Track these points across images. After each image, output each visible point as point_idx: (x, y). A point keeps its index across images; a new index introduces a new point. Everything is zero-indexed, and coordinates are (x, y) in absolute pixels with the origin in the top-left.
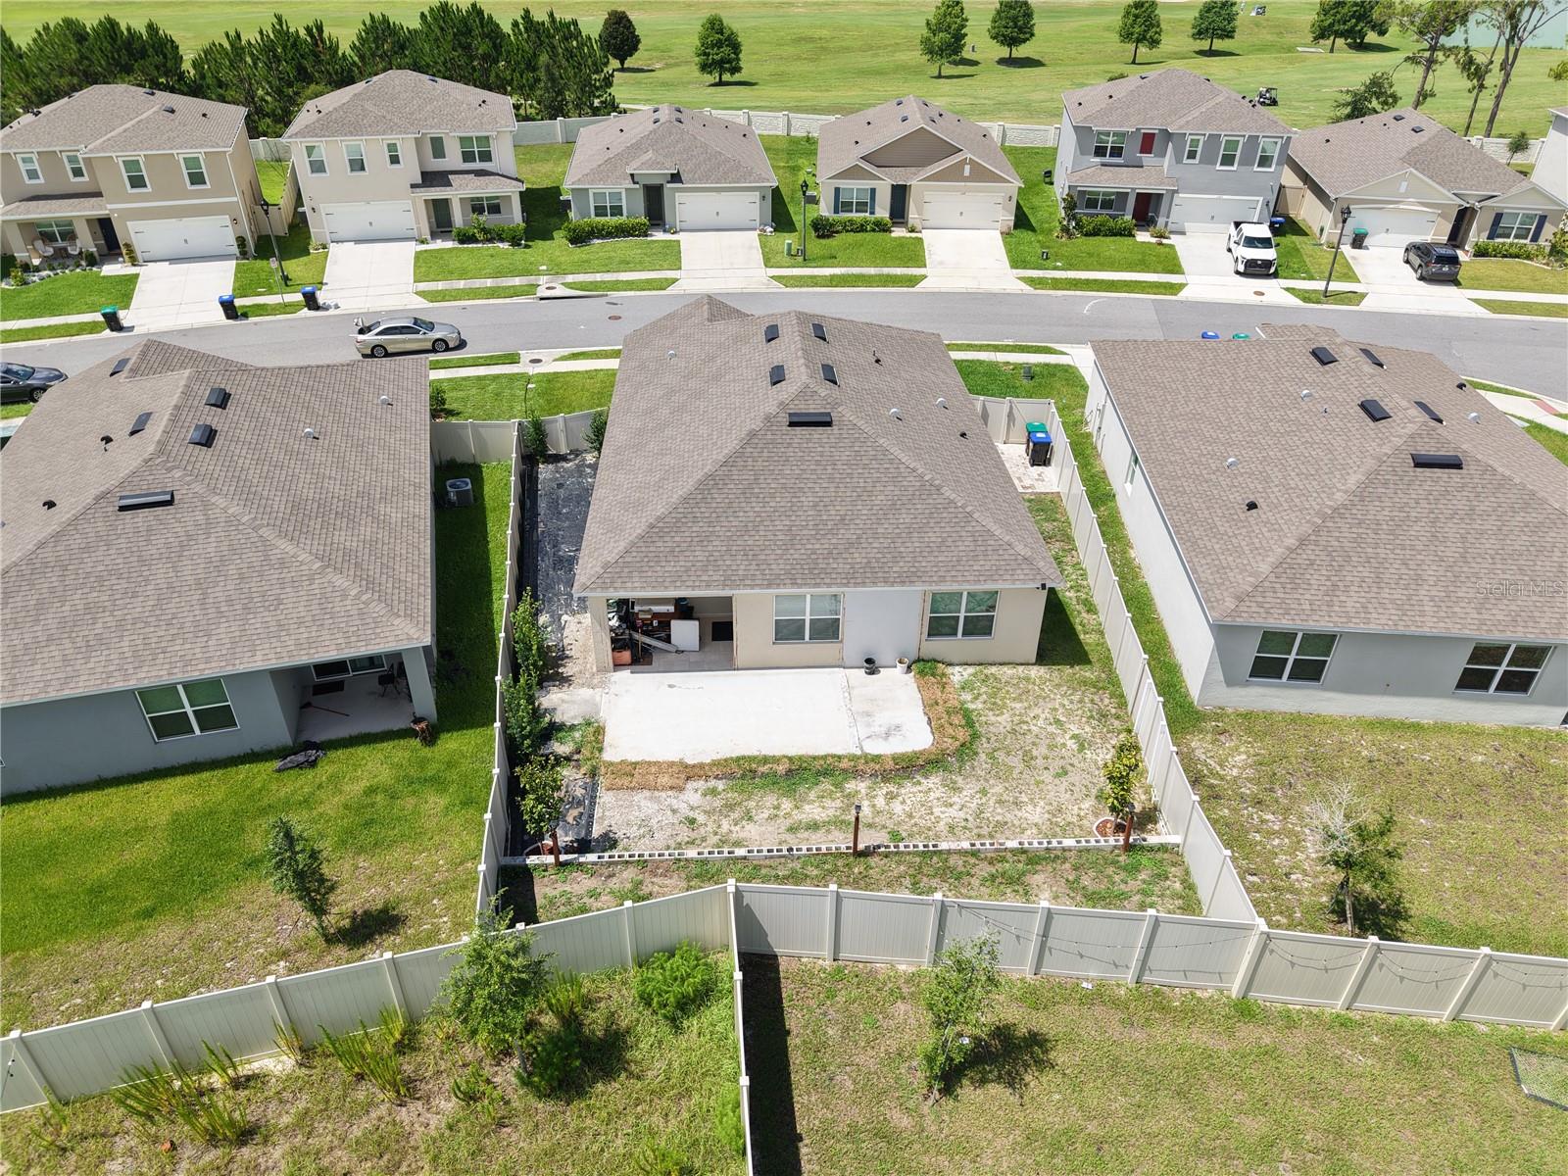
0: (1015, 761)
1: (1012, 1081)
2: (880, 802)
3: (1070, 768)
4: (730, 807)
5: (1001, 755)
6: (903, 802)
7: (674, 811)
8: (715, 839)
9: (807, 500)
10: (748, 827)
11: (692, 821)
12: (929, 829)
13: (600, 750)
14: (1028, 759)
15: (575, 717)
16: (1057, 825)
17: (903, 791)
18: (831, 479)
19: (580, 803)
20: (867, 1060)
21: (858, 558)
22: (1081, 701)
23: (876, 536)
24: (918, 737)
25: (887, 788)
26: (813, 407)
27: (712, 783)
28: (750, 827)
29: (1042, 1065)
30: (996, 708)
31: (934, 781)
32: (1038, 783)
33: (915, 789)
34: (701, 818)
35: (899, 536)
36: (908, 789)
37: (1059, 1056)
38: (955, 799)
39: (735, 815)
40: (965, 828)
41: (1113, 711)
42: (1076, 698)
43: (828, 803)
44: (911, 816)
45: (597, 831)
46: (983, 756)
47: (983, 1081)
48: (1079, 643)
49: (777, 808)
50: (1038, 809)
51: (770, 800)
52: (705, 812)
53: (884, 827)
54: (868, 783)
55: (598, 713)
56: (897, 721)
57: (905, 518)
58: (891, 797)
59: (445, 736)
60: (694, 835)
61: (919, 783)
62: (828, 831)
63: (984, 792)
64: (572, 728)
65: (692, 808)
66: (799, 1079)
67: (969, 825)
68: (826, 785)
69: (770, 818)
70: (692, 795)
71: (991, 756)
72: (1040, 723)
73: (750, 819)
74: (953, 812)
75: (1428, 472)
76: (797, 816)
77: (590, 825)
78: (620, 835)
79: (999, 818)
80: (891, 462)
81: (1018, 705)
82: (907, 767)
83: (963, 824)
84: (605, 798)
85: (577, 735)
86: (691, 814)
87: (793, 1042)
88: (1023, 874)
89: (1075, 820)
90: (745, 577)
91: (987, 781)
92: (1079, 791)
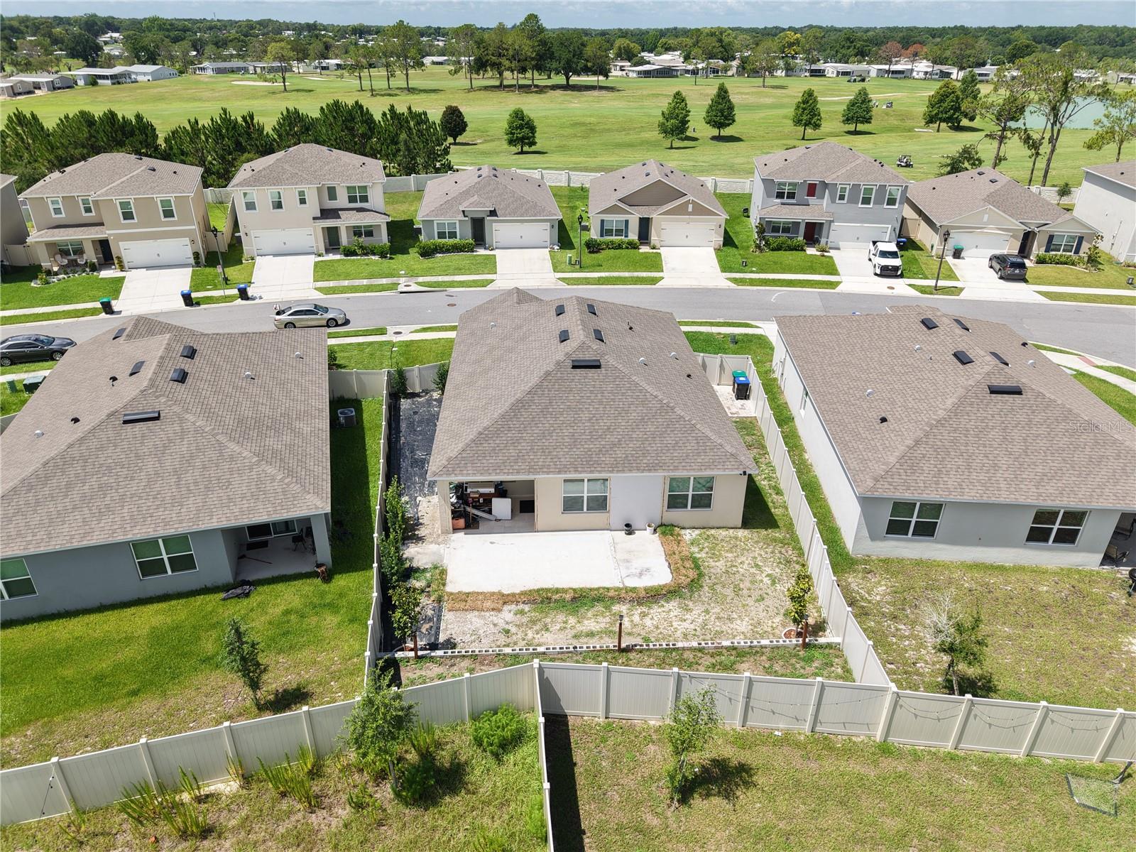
0: (729, 592)
1: (728, 795)
2: (636, 618)
3: (765, 596)
4: (534, 622)
5: (718, 588)
7: (495, 625)
8: (523, 642)
9: (585, 416)
10: (546, 635)
11: (507, 632)
12: (670, 636)
13: (444, 585)
14: (737, 590)
15: (426, 564)
16: (757, 633)
17: (652, 611)
19: (430, 620)
20: (629, 782)
21: (620, 453)
22: (772, 552)
23: (631, 439)
24: (661, 576)
25: (640, 610)
26: (588, 356)
27: (521, 606)
28: (547, 635)
29: (748, 784)
30: (715, 557)
31: (673, 604)
32: (744, 606)
33: (660, 610)
34: (513, 630)
35: (646, 439)
36: (655, 610)
37: (760, 779)
38: (688, 616)
39: (537, 627)
40: (695, 635)
41: (795, 559)
42: (769, 550)
43: (600, 619)
44: (657, 628)
45: (442, 638)
46: (706, 588)
47: (708, 795)
48: (771, 514)
49: (565, 622)
50: (744, 623)
51: (561, 617)
52: (516, 625)
53: (639, 635)
54: (628, 606)
55: (442, 561)
56: (647, 566)
57: (651, 428)
58: (643, 615)
59: (337, 577)
60: (508, 641)
61: (663, 606)
62: (601, 638)
63: (707, 612)
64: (425, 570)
65: (507, 623)
66: (583, 794)
67: (697, 633)
68: (599, 607)
69: (561, 629)
70: (508, 614)
71: (712, 588)
72: (745, 566)
73: (547, 630)
74: (686, 625)
75: (999, 397)
76: (579, 628)
77: (437, 634)
78: (458, 640)
79: (718, 629)
80: (641, 391)
81: (730, 555)
82: (654, 596)
83: (693, 632)
84: (448, 616)
85: (428, 575)
86: (507, 627)
87: (577, 770)
88: (734, 663)
89: (769, 629)
90: (543, 466)
91: (709, 604)
92: (772, 611)
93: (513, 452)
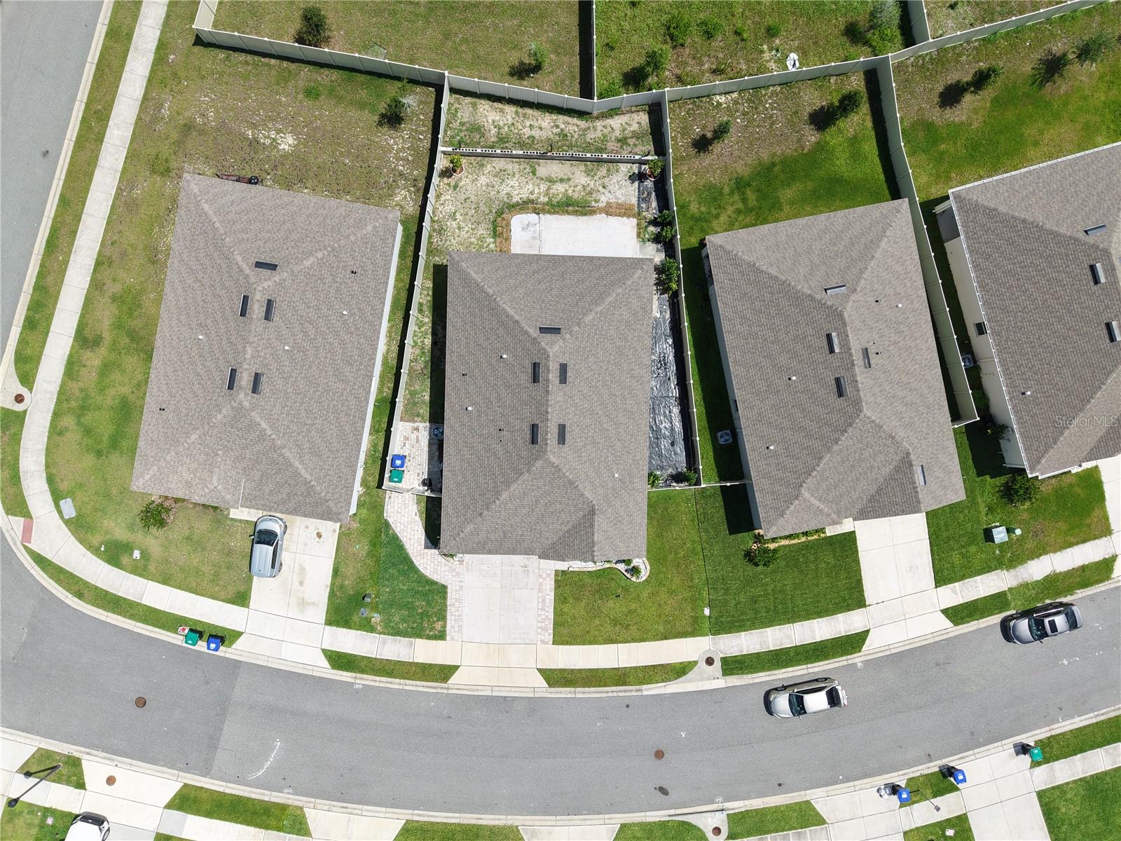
0: (482, 207)
1: (522, 63)
2: (536, 191)
3: (463, 202)
4: (590, 193)
5: (487, 211)
6: (528, 189)
7: (610, 192)
8: (596, 178)
9: (555, 292)
11: (604, 187)
12: (521, 175)
13: (638, 224)
15: (649, 246)
17: (527, 195)
18: (543, 301)
19: (643, 199)
20: (559, 73)
22: (446, 240)
23: (526, 275)
24: (518, 222)
26: (548, 337)
27: (596, 205)
29: (512, 67)
30: (481, 239)
31: (516, 199)
34: (601, 188)
35: (516, 274)
36: (525, 196)
37: (508, 70)
39: (589, 189)
40: (509, 175)
42: (448, 243)
43: (555, 192)
44: (527, 182)
45: (636, 183)
46: (494, 211)
47: (529, 64)
48: (434, 283)
49: (574, 191)
51: (576, 196)
52: (599, 191)
53: (537, 178)
55: (640, 247)
56: (523, 233)
58: (532, 193)
61: (521, 199)
62: (557, 178)
63: (498, 192)
65: (603, 193)
67: (507, 176)
68: (555, 201)
69: (577, 186)
70: (604, 199)
71: (491, 211)
72: (466, 229)
73: (584, 186)
74: (512, 183)
76: (566, 186)
77: (639, 187)
78: (629, 181)
79: (496, 179)
81: (473, 240)
82: (527, 206)
83: (509, 177)
84: (634, 201)
86: (603, 190)
87: (578, 81)
88: (497, 142)
90: (584, 261)
91: (495, 198)
92: (463, 190)
93: (602, 271)
